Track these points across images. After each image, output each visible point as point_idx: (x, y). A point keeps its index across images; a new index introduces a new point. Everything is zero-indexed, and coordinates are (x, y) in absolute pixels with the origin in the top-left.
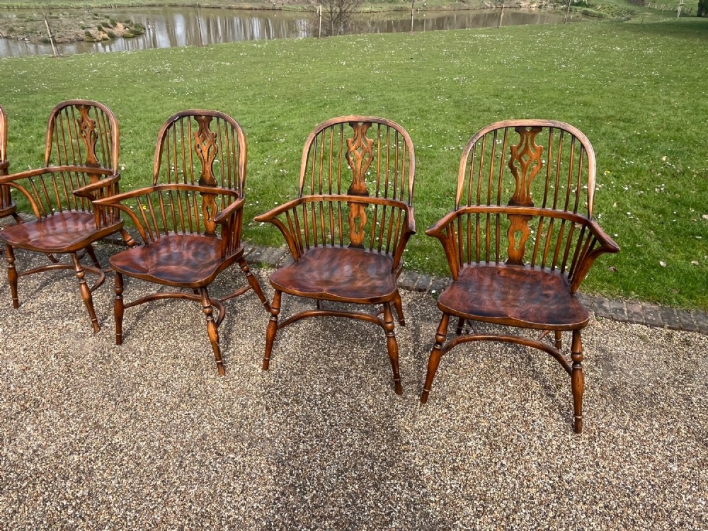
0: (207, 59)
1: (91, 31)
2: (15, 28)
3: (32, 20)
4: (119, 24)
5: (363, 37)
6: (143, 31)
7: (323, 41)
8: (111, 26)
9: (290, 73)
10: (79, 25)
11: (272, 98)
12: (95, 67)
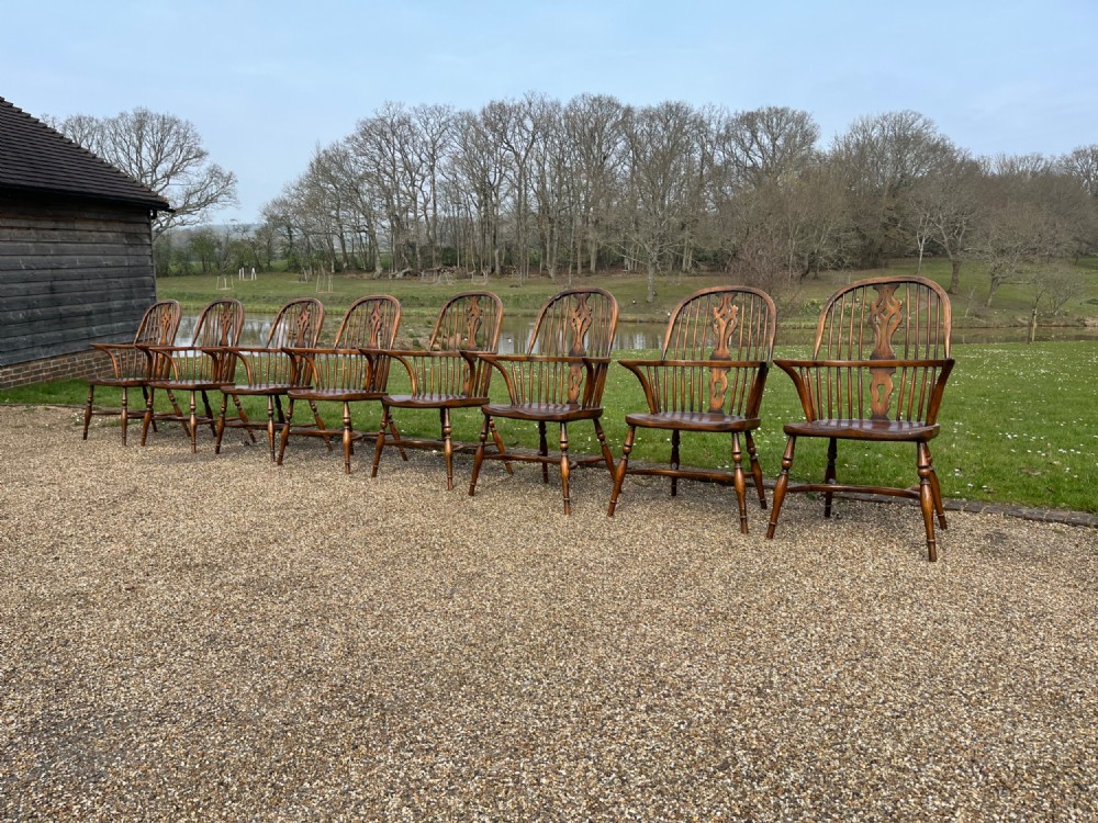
1: (421, 340)
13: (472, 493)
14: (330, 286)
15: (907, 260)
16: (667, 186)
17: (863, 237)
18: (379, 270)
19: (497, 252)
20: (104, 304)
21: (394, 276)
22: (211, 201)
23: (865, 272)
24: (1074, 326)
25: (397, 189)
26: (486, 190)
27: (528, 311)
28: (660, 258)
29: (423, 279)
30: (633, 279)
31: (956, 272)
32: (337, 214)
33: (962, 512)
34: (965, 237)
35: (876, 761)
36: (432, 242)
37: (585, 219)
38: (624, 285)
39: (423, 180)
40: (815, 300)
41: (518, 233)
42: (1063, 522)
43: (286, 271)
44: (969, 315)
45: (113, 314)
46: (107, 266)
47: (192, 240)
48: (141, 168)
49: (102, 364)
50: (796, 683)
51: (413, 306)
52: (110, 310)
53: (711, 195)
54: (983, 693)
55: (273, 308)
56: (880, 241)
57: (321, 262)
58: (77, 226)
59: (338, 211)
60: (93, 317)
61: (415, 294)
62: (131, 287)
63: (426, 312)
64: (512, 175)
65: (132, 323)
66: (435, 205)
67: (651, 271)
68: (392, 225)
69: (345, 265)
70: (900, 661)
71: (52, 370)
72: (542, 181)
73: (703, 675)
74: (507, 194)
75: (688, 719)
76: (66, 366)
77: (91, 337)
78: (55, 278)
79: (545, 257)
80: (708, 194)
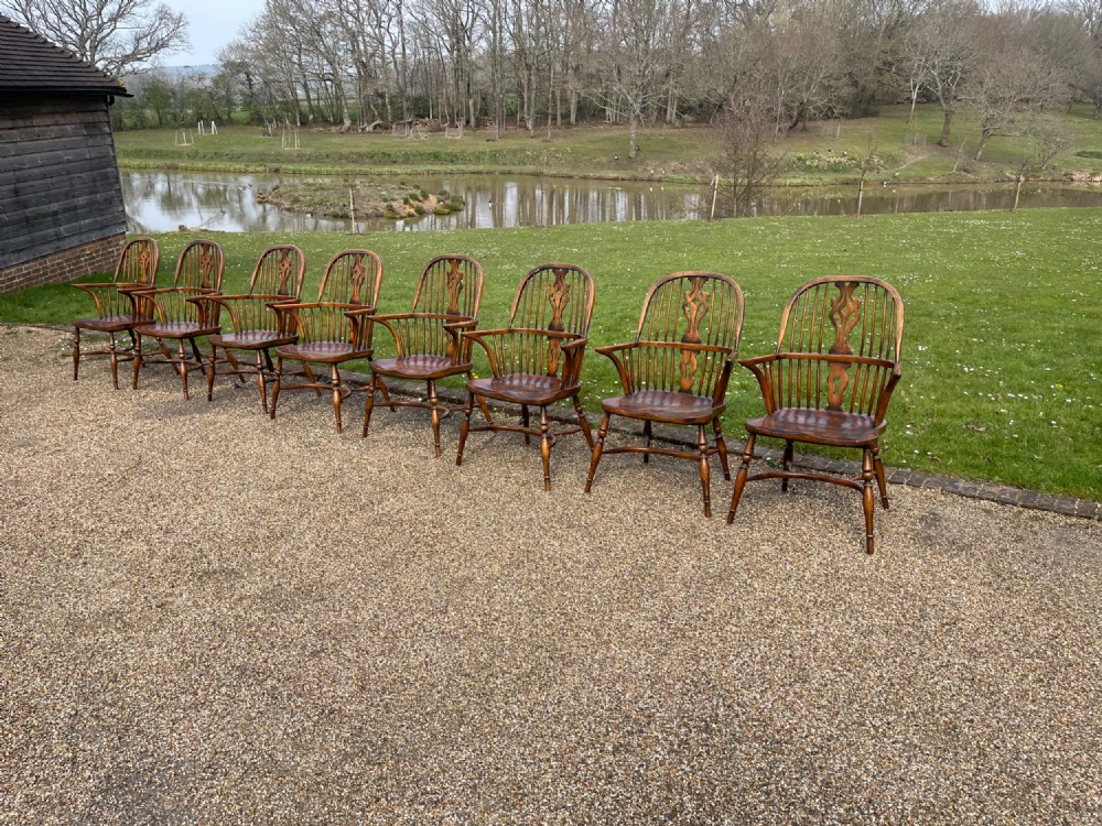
0: (548, 243)
1: (395, 204)
2: (301, 198)
3: (323, 189)
4: (431, 197)
5: (778, 221)
6: (461, 206)
7: (716, 224)
8: (421, 198)
9: (659, 263)
10: (381, 196)
11: (630, 289)
12: (403, 247)
13: (459, 462)
14: (297, 142)
15: (900, 106)
16: (650, 27)
17: (855, 84)
18: (347, 123)
19: (471, 102)
20: (70, 201)
21: (363, 129)
22: (162, 46)
23: (856, 121)
24: (1060, 181)
25: (362, 32)
26: (458, 33)
27: (506, 168)
28: (643, 110)
29: (394, 134)
30: (617, 132)
31: (948, 122)
32: (300, 59)
33: (904, 486)
34: (958, 85)
35: (793, 803)
36: (402, 92)
37: (565, 65)
38: (605, 139)
39: (390, 20)
40: (801, 155)
41: (493, 81)
42: (993, 500)
43: (248, 124)
44: (957, 170)
45: (79, 211)
46: (69, 161)
47: (145, 90)
48: (85, 11)
49: (74, 264)
50: (737, 716)
51: (385, 164)
52: (76, 207)
53: (698, 37)
54: (889, 724)
55: (237, 166)
56: (874, 86)
57: (285, 113)
58: (35, 122)
59: (300, 56)
60: (59, 217)
61: (387, 150)
62: (95, 181)
63: (399, 171)
64: (486, 14)
65: (99, 219)
66: (404, 49)
67: (634, 124)
68: (359, 73)
69: (311, 117)
70: (826, 685)
71: (24, 275)
72: (518, 23)
73: (661, 706)
74: (480, 38)
75: (646, 761)
76: (38, 270)
77: (59, 238)
78: (18, 180)
79: (522, 107)
80: (695, 35)
